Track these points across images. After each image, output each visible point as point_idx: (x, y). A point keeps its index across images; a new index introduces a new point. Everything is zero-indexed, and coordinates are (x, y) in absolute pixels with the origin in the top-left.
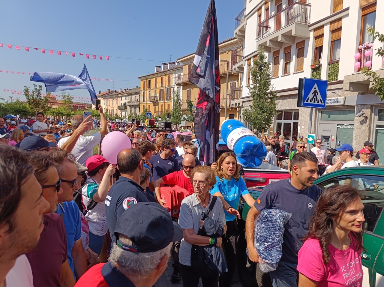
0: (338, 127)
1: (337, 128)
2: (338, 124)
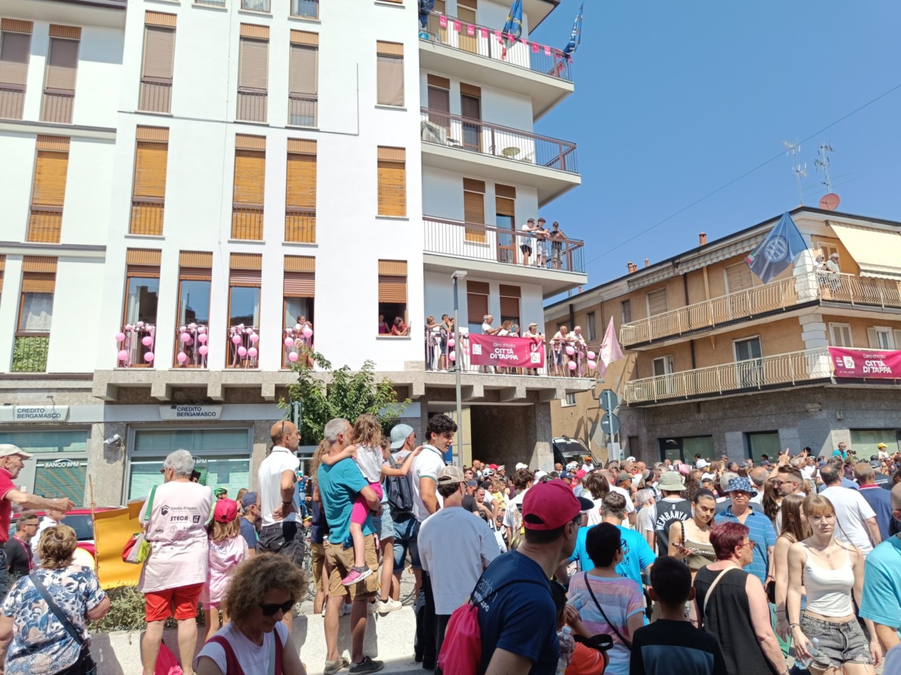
0: (38, 465)
1: (37, 467)
2: (38, 461)
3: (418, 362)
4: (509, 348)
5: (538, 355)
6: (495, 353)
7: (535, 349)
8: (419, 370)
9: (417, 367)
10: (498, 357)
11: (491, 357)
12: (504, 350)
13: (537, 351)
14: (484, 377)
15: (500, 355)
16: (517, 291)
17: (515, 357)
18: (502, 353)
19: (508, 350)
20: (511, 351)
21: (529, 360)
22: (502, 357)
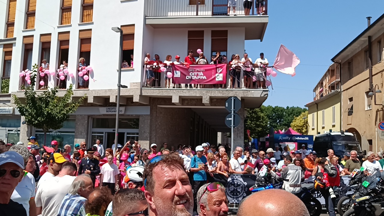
3: (137, 83)
4: (200, 72)
5: (221, 75)
6: (189, 75)
7: (220, 71)
8: (137, 87)
9: (136, 86)
10: (192, 78)
11: (187, 78)
12: (196, 73)
13: (221, 73)
14: (180, 91)
15: (193, 77)
16: (225, 33)
17: (205, 77)
18: (195, 75)
19: (199, 73)
20: (202, 73)
21: (215, 78)
22: (194, 78)
